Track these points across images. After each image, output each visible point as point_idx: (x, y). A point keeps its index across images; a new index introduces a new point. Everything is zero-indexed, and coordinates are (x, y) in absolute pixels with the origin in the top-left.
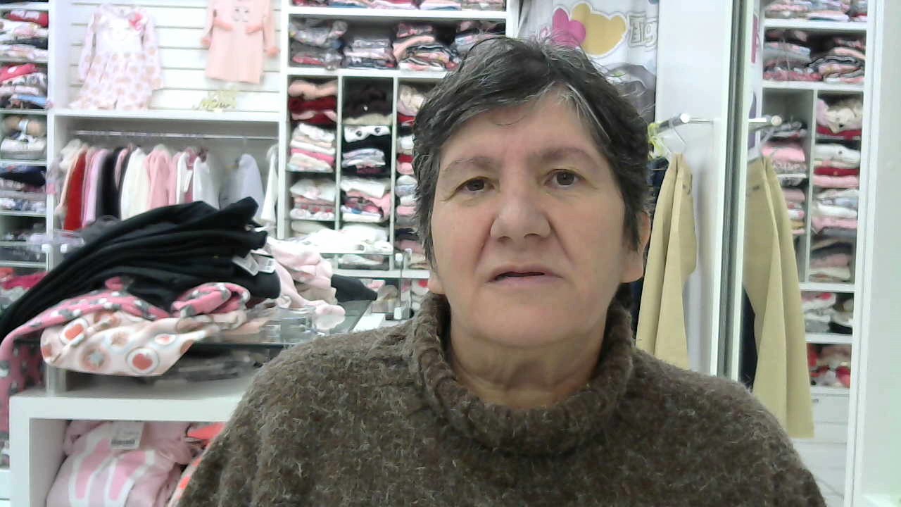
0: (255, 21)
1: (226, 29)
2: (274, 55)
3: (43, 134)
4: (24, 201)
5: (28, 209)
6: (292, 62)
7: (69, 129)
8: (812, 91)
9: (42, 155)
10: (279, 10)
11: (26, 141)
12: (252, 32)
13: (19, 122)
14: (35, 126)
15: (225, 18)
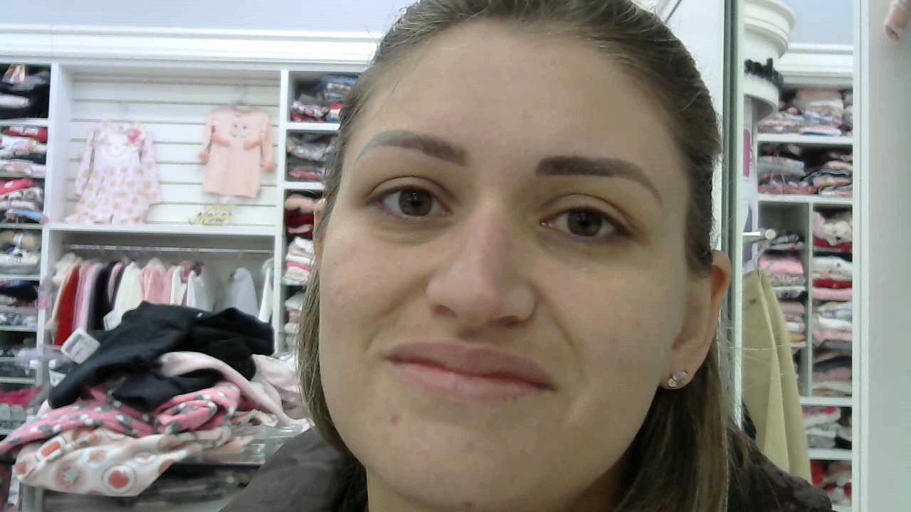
0: (253, 137)
1: (225, 144)
2: (271, 170)
3: (37, 248)
4: (15, 315)
5: (19, 324)
6: (289, 178)
7: (64, 243)
8: (807, 204)
9: (35, 269)
10: (276, 126)
11: (20, 255)
12: (249, 147)
13: (13, 237)
14: (29, 240)
15: (223, 134)
